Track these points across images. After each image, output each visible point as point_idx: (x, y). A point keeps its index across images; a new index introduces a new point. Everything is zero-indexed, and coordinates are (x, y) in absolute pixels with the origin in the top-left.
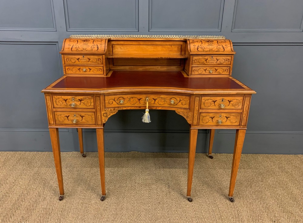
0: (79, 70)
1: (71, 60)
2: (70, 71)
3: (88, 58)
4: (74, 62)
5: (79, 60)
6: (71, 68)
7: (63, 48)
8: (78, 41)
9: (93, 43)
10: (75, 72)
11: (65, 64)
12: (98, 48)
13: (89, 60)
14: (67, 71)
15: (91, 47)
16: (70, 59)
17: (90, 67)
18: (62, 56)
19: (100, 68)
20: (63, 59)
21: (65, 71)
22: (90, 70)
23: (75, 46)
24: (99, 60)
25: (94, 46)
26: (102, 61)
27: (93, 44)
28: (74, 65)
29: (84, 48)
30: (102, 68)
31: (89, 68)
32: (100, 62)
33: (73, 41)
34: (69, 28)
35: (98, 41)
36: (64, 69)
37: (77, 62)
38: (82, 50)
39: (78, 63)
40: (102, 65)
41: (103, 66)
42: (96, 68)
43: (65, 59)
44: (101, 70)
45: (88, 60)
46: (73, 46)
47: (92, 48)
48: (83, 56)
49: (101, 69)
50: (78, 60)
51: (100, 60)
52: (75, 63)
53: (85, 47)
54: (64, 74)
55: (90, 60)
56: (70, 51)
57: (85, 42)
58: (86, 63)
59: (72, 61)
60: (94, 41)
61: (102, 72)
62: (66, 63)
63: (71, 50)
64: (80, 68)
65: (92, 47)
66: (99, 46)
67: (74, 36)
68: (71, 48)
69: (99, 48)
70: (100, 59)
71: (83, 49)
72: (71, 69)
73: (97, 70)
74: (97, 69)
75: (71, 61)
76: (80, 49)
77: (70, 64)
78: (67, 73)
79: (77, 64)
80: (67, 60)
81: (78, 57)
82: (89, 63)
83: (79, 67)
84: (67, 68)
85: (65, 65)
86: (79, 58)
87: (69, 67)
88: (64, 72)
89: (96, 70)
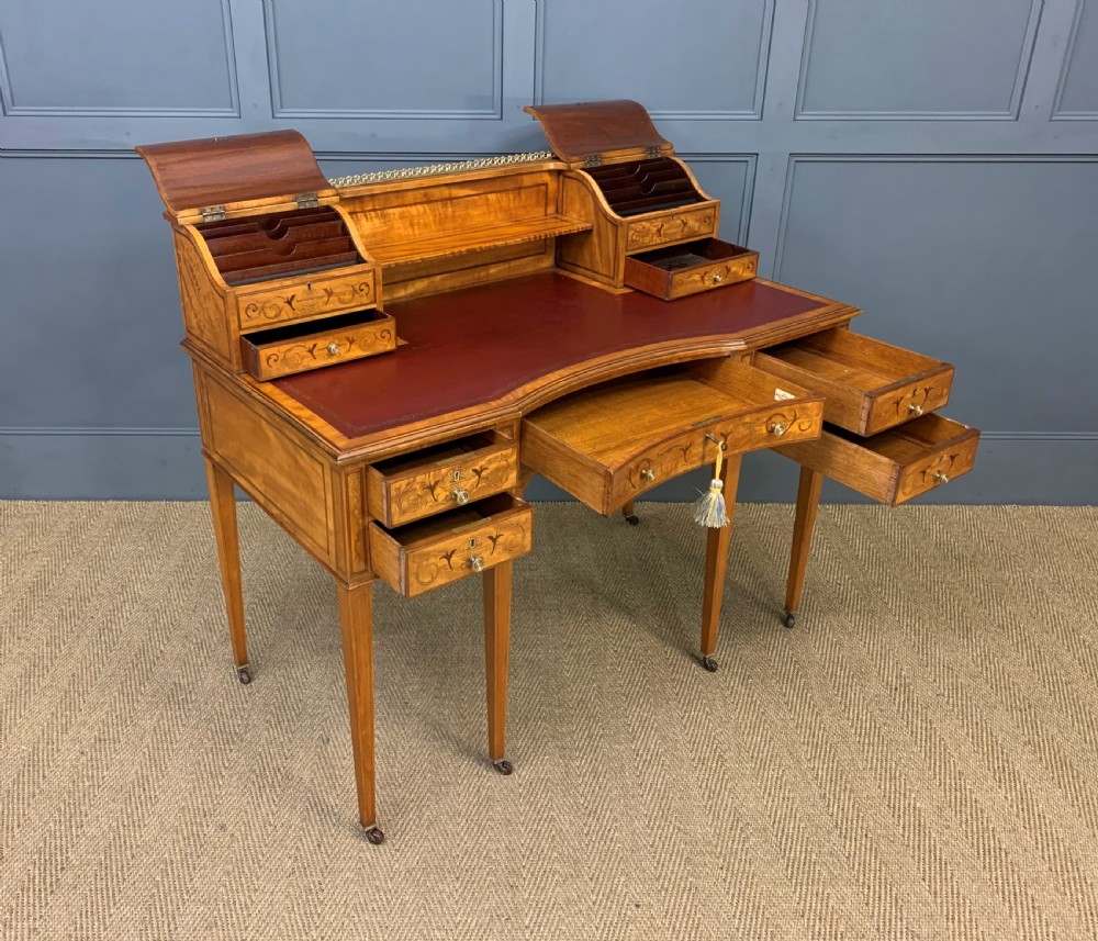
1: (263, 308)
4: (274, 314)
13: (330, 293)
16: (260, 306)
24: (362, 290)
26: (372, 290)
32: (365, 297)
40: (374, 306)
43: (243, 308)
45: (326, 297)
48: (306, 287)
51: (366, 289)
52: (277, 319)
59: (268, 310)
62: (244, 325)
70: (367, 285)
80: (250, 312)
85: (242, 333)
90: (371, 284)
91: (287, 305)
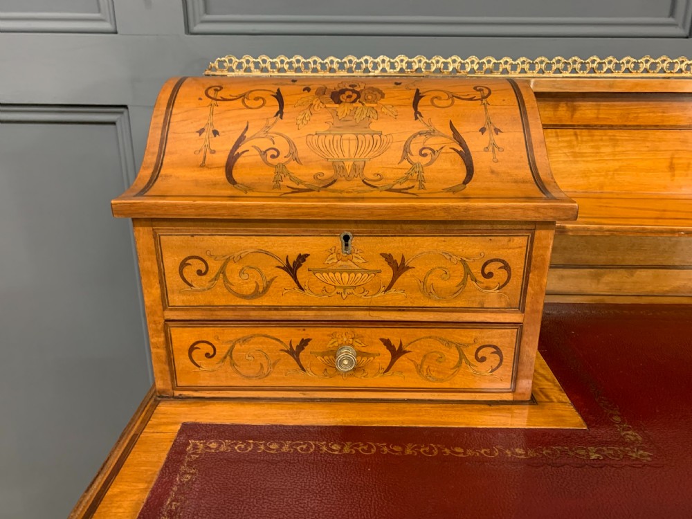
0: (295, 353)
1: (222, 271)
2: (206, 364)
3: (388, 258)
4: (249, 288)
5: (302, 273)
6: (223, 337)
7: (151, 159)
8: (279, 97)
9: (417, 114)
10: (258, 377)
11: (165, 303)
12: (466, 157)
13: (399, 268)
14: (182, 361)
15: (406, 150)
16: (215, 266)
17: (395, 336)
18: (143, 236)
19: (495, 341)
20: (149, 264)
21: (170, 361)
22: (397, 353)
23: (264, 144)
24: (489, 276)
25: (433, 142)
26: (516, 281)
27: (419, 126)
28: (254, 315)
29: (337, 155)
30: (505, 340)
31: (387, 343)
32: (494, 292)
33: (243, 97)
34: (206, 11)
35: (453, 96)
36: (162, 352)
37: (284, 293)
38: (328, 174)
39: (294, 298)
40: (516, 318)
41: (518, 326)
42: (449, 343)
43: (171, 262)
44: (493, 360)
45: (388, 274)
46: (241, 139)
47: (416, 158)
48: (338, 242)
49: (498, 351)
50: (292, 269)
51: (501, 275)
52: (257, 302)
53: (347, 148)
54: (160, 385)
55: (404, 278)
56: (214, 184)
57: (344, 109)
58: (362, 302)
59: (235, 278)
60: (418, 97)
61: (507, 371)
62: (175, 299)
63: (221, 176)
64: (304, 342)
65: (415, 148)
66: (476, 144)
67: (239, 66)
68: (222, 158)
69: (481, 161)
70: (506, 266)
71: (338, 167)
72: (222, 350)
73: (462, 356)
74: (459, 347)
75: (226, 280)
76: (305, 174)
77: (211, 308)
78: (181, 382)
79: (276, 308)
80: (190, 272)
81: (290, 246)
82: (396, 297)
83: (293, 336)
84: (183, 337)
85: (170, 315)
86: (302, 258)
87: (207, 333)
88: (159, 367)
89: (452, 356)
90: (518, 266)
91: (284, 275)
